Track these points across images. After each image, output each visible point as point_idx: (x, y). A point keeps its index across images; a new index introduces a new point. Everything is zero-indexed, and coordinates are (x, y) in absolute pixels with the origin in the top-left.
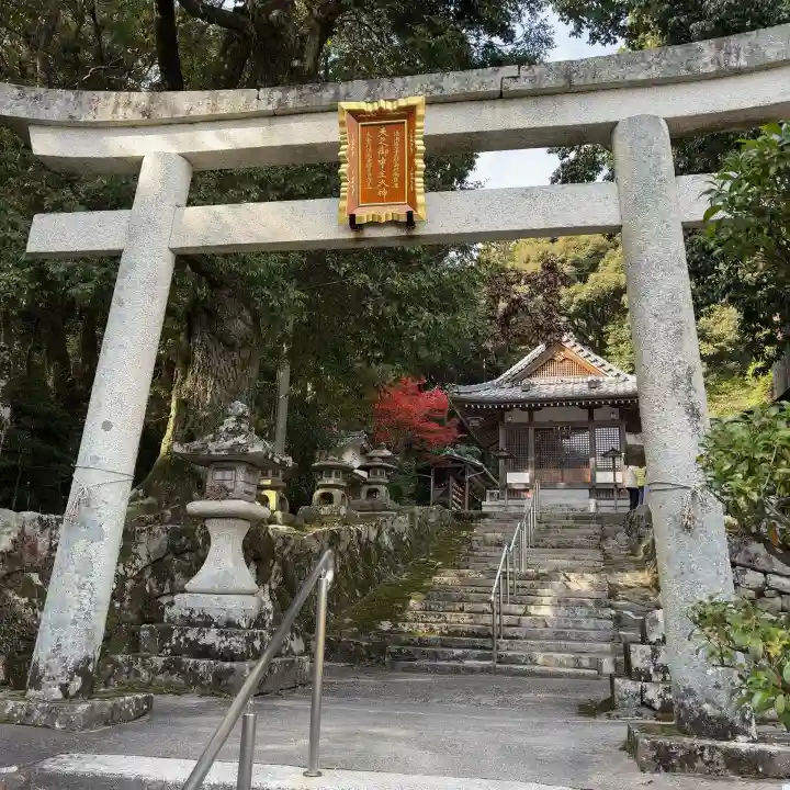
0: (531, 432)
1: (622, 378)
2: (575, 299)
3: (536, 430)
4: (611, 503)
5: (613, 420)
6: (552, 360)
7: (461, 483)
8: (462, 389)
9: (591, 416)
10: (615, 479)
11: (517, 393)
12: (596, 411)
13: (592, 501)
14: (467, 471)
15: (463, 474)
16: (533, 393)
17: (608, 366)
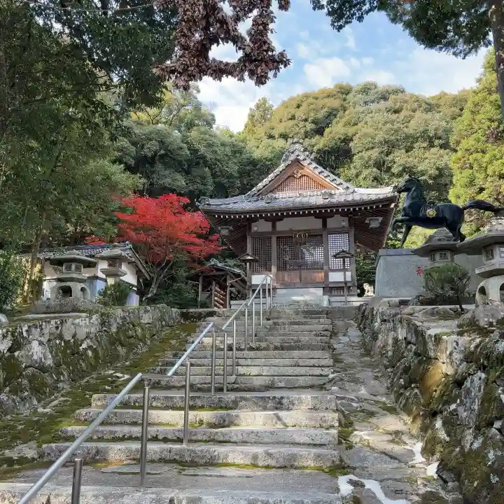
0: (274, 240)
1: (351, 190)
2: (315, 149)
3: (278, 238)
4: (343, 299)
5: (343, 227)
6: (292, 176)
7: (223, 288)
8: (212, 201)
9: (325, 224)
10: (345, 278)
11: (261, 204)
12: (329, 220)
13: (326, 297)
14: (228, 277)
15: (225, 280)
16: (276, 205)
17: (339, 181)
